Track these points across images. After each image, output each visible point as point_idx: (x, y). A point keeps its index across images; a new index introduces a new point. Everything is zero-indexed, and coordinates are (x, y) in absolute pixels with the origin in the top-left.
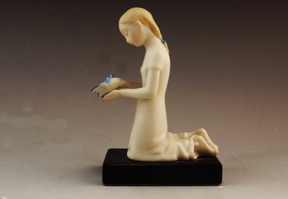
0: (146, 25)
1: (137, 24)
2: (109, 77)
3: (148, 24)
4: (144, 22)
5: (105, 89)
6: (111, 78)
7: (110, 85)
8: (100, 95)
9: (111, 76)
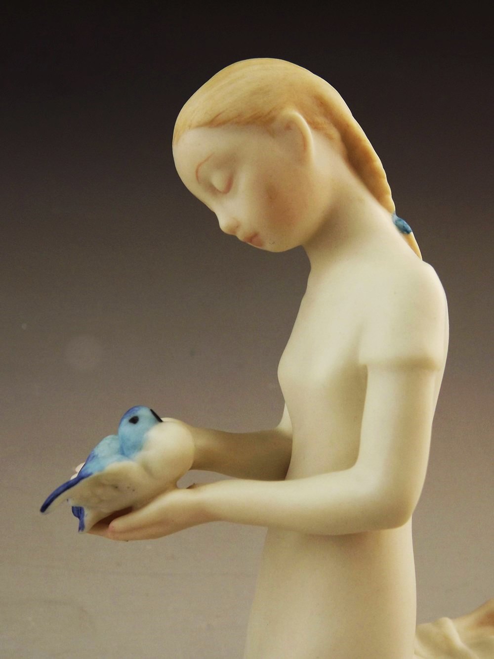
0: (329, 137)
1: (290, 126)
2: (134, 420)
3: (335, 134)
4: (320, 119)
5: (116, 487)
6: (148, 429)
7: (146, 468)
8: (89, 517)
9: (144, 413)
